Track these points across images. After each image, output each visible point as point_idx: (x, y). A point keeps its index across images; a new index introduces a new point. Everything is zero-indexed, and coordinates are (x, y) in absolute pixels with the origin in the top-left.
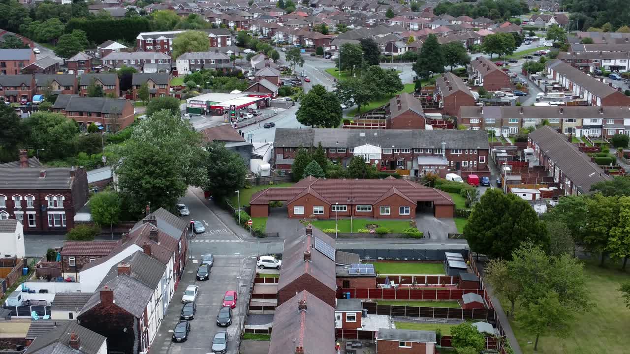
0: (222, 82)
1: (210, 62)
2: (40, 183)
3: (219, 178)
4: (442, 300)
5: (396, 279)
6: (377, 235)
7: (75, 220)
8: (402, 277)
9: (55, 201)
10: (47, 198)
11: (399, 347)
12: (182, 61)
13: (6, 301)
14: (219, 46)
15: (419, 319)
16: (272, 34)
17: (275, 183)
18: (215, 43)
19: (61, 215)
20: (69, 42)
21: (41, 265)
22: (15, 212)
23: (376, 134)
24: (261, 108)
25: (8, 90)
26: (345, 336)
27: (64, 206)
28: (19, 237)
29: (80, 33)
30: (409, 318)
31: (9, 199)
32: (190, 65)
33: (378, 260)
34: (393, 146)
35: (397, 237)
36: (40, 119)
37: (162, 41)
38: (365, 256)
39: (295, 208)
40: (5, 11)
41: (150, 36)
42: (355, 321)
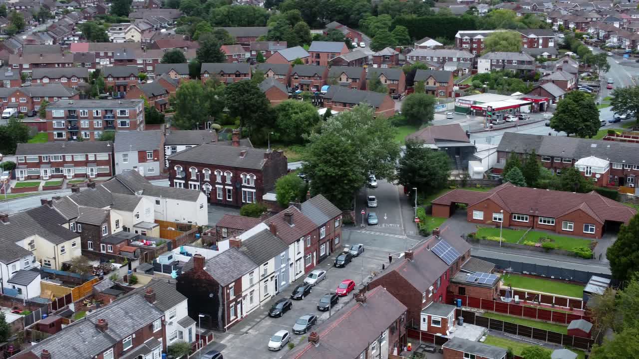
0: (508, 83)
1: (512, 63)
2: (238, 162)
3: (410, 174)
4: (558, 323)
5: (521, 295)
6: (544, 250)
7: (263, 199)
8: (529, 294)
9: (248, 179)
10: (242, 176)
11: (464, 358)
12: (483, 61)
13: (158, 259)
14: (540, 47)
15: (516, 337)
16: (607, 37)
17: (482, 187)
18: (536, 44)
19: (252, 192)
20: (384, 37)
21: (209, 234)
22: (217, 186)
23: (609, 146)
24: (533, 112)
25: (303, 79)
26: (423, 339)
27: (255, 184)
28: (201, 207)
29: (402, 29)
30: (506, 334)
31: (213, 173)
32: (492, 65)
33: (522, 273)
34: (624, 161)
35: (564, 255)
36: (288, 106)
37: (479, 40)
38: (509, 267)
39: (474, 212)
40: (349, 6)
41: (468, 35)
42: (440, 327)
